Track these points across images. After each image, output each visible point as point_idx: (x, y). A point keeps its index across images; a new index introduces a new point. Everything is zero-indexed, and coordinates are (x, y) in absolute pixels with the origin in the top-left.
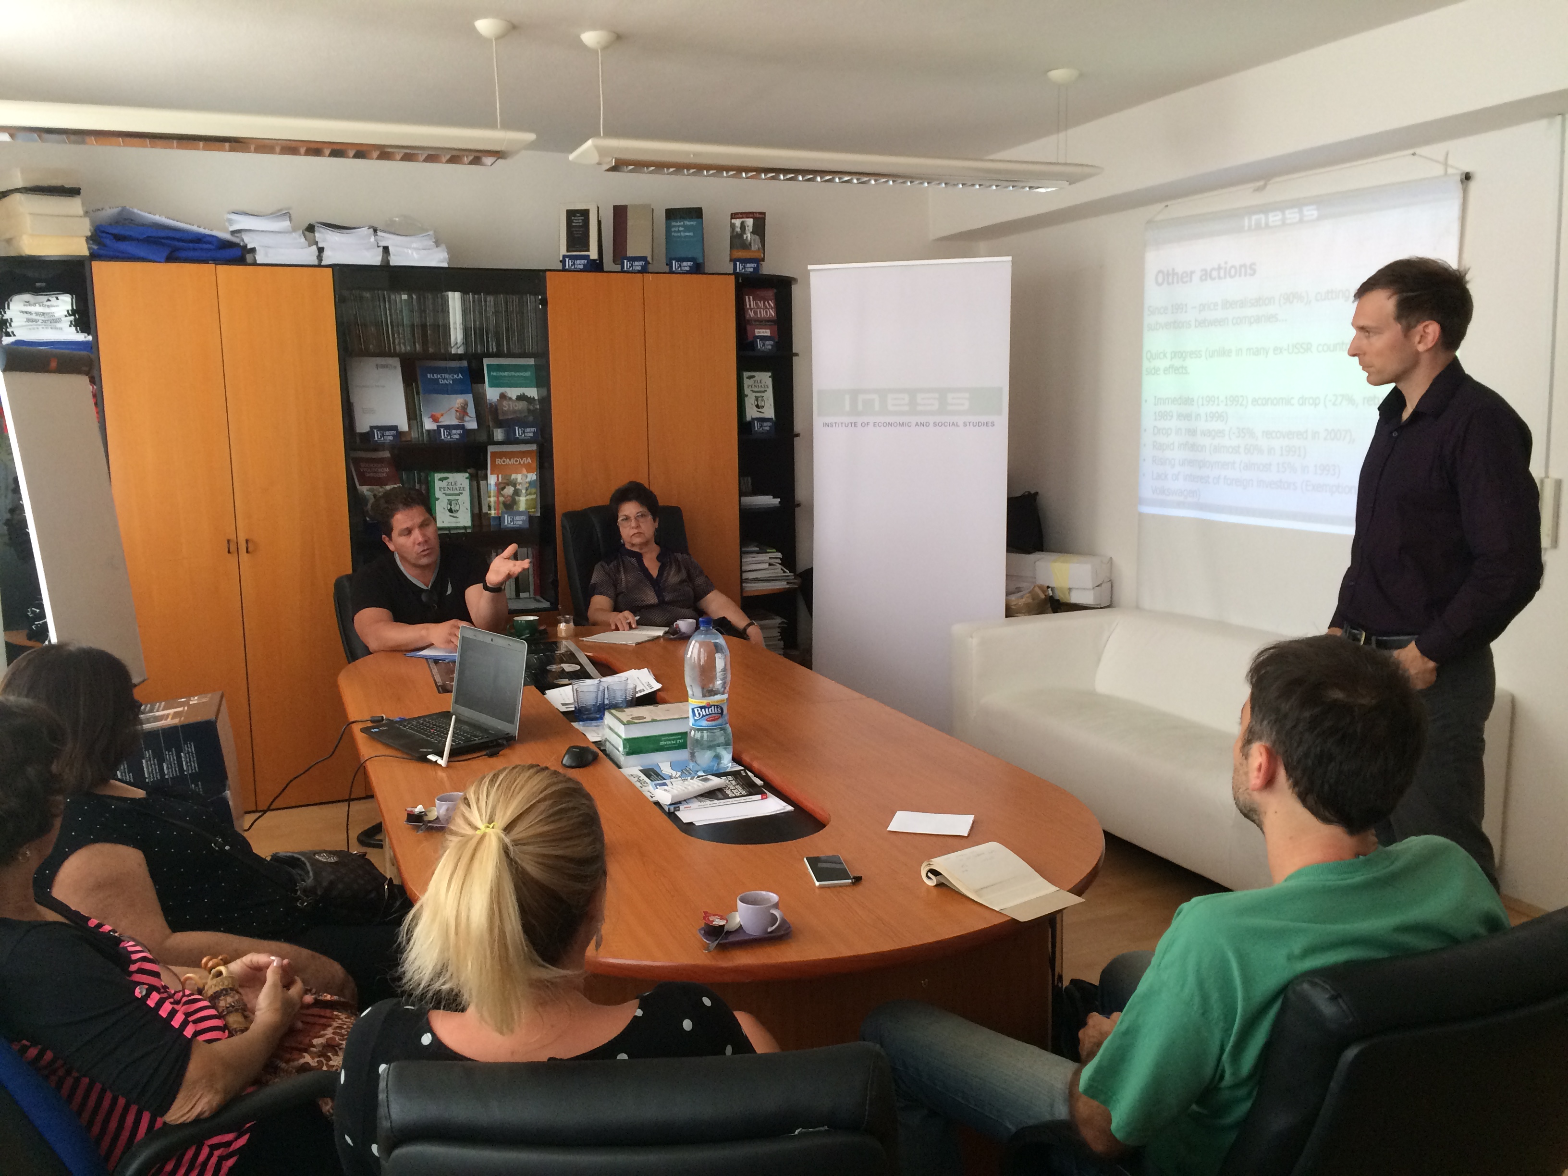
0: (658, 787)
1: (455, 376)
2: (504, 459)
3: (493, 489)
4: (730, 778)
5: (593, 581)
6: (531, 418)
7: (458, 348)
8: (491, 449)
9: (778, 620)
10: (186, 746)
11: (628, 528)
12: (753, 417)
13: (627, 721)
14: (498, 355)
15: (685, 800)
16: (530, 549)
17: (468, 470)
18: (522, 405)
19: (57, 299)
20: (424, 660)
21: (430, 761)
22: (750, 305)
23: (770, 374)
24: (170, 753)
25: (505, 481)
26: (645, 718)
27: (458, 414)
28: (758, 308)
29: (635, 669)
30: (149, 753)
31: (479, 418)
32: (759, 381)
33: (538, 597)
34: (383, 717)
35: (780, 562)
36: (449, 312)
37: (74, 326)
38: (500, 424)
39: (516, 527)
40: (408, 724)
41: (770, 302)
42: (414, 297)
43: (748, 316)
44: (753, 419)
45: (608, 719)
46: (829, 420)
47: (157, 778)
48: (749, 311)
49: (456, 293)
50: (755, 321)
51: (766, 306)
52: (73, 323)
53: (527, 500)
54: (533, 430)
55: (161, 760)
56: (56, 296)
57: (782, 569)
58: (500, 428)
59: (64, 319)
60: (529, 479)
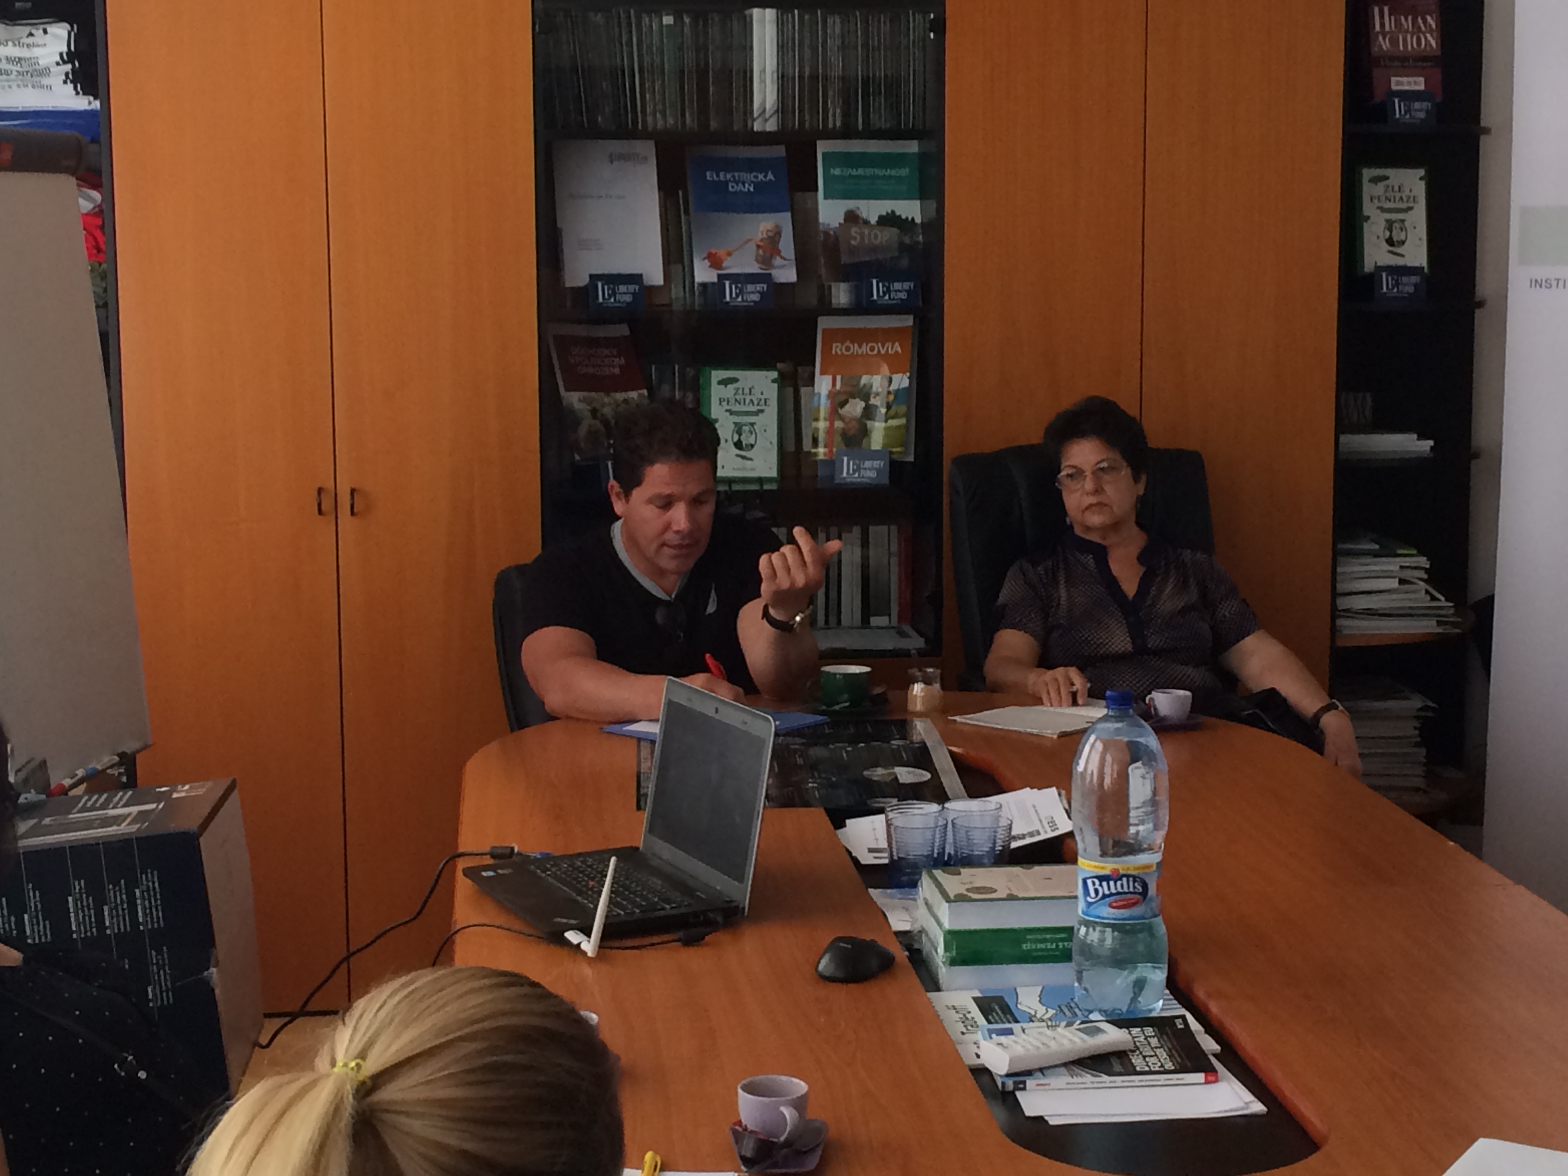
0: (994, 1036)
1: (761, 177)
2: (848, 343)
3: (824, 405)
4: (1149, 1031)
5: (1001, 600)
6: (905, 262)
7: (766, 120)
8: (824, 323)
9: (1415, 703)
10: (144, 876)
11: (1078, 495)
12: (1379, 264)
13: (955, 896)
14: (847, 132)
15: (1041, 1070)
16: (894, 528)
17: (779, 365)
18: (888, 236)
19: (45, 32)
20: (635, 741)
21: (568, 943)
22: (1382, 25)
23: (1422, 172)
24: (117, 888)
25: (848, 389)
26: (995, 891)
27: (761, 252)
28: (1400, 31)
29: (1032, 788)
30: (79, 884)
31: (803, 262)
32: (1396, 188)
33: (907, 629)
34: (513, 849)
35: (1426, 576)
36: (751, 48)
37: (71, 82)
38: (846, 273)
39: (867, 484)
40: (552, 866)
41: (1429, 18)
42: (687, 20)
43: (1376, 49)
44: (1379, 269)
45: (926, 888)
46: (1541, 272)
47: (92, 933)
48: (1381, 38)
49: (768, 11)
50: (1392, 58)
51: (1420, 28)
52: (70, 76)
53: (886, 429)
54: (907, 285)
55: (100, 901)
56: (44, 26)
57: (1427, 592)
58: (844, 282)
59: (55, 69)
60: (894, 387)
